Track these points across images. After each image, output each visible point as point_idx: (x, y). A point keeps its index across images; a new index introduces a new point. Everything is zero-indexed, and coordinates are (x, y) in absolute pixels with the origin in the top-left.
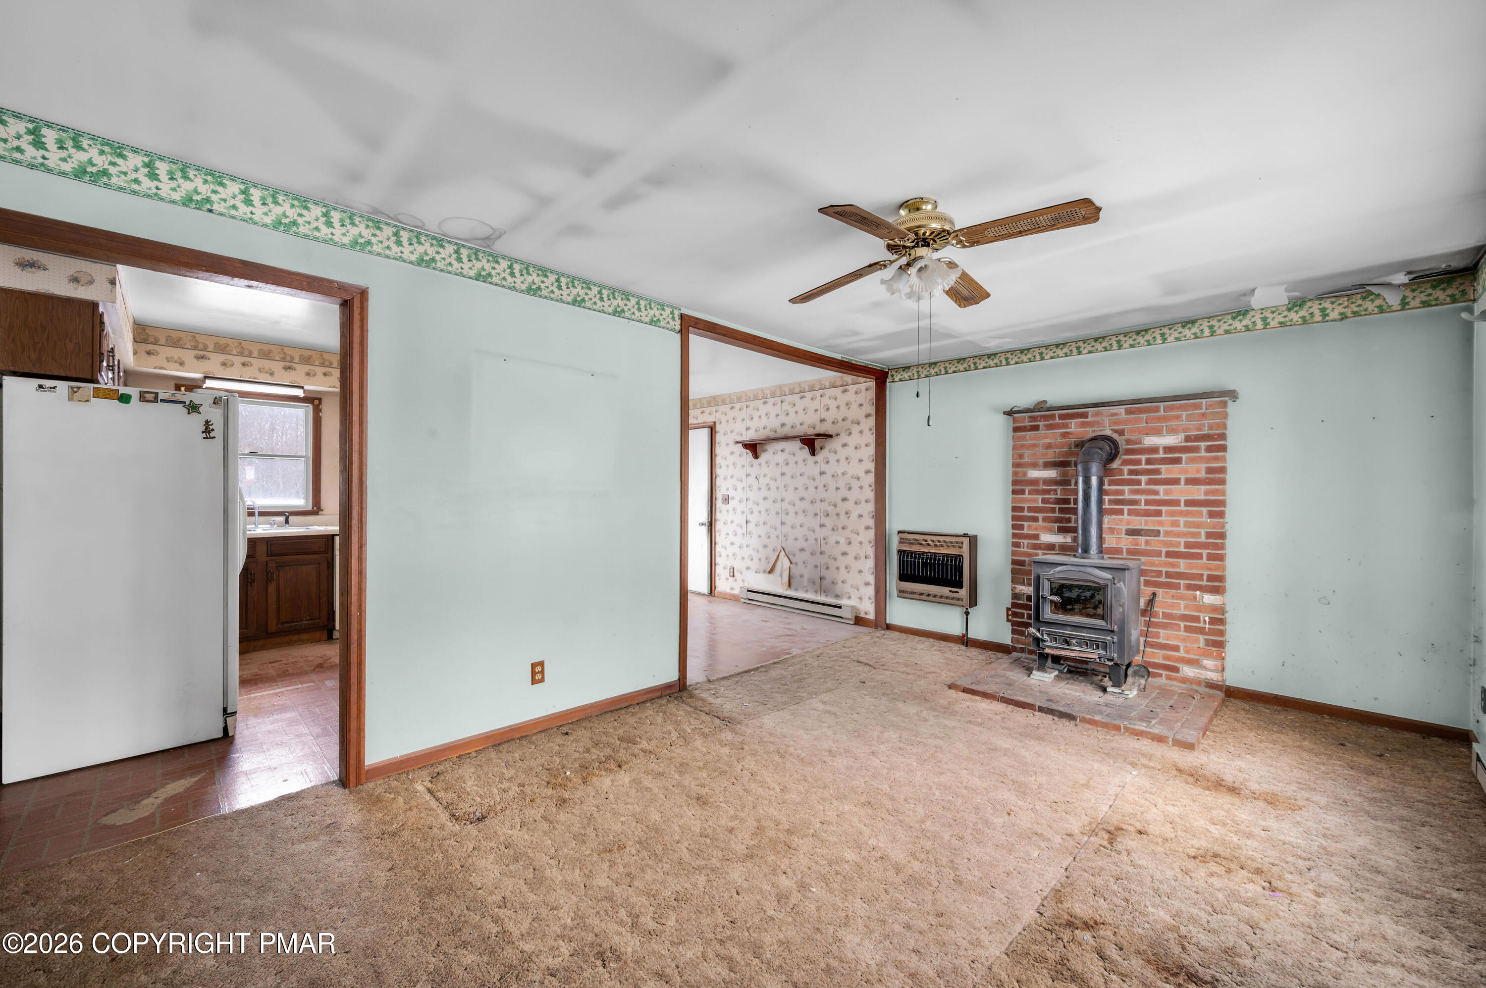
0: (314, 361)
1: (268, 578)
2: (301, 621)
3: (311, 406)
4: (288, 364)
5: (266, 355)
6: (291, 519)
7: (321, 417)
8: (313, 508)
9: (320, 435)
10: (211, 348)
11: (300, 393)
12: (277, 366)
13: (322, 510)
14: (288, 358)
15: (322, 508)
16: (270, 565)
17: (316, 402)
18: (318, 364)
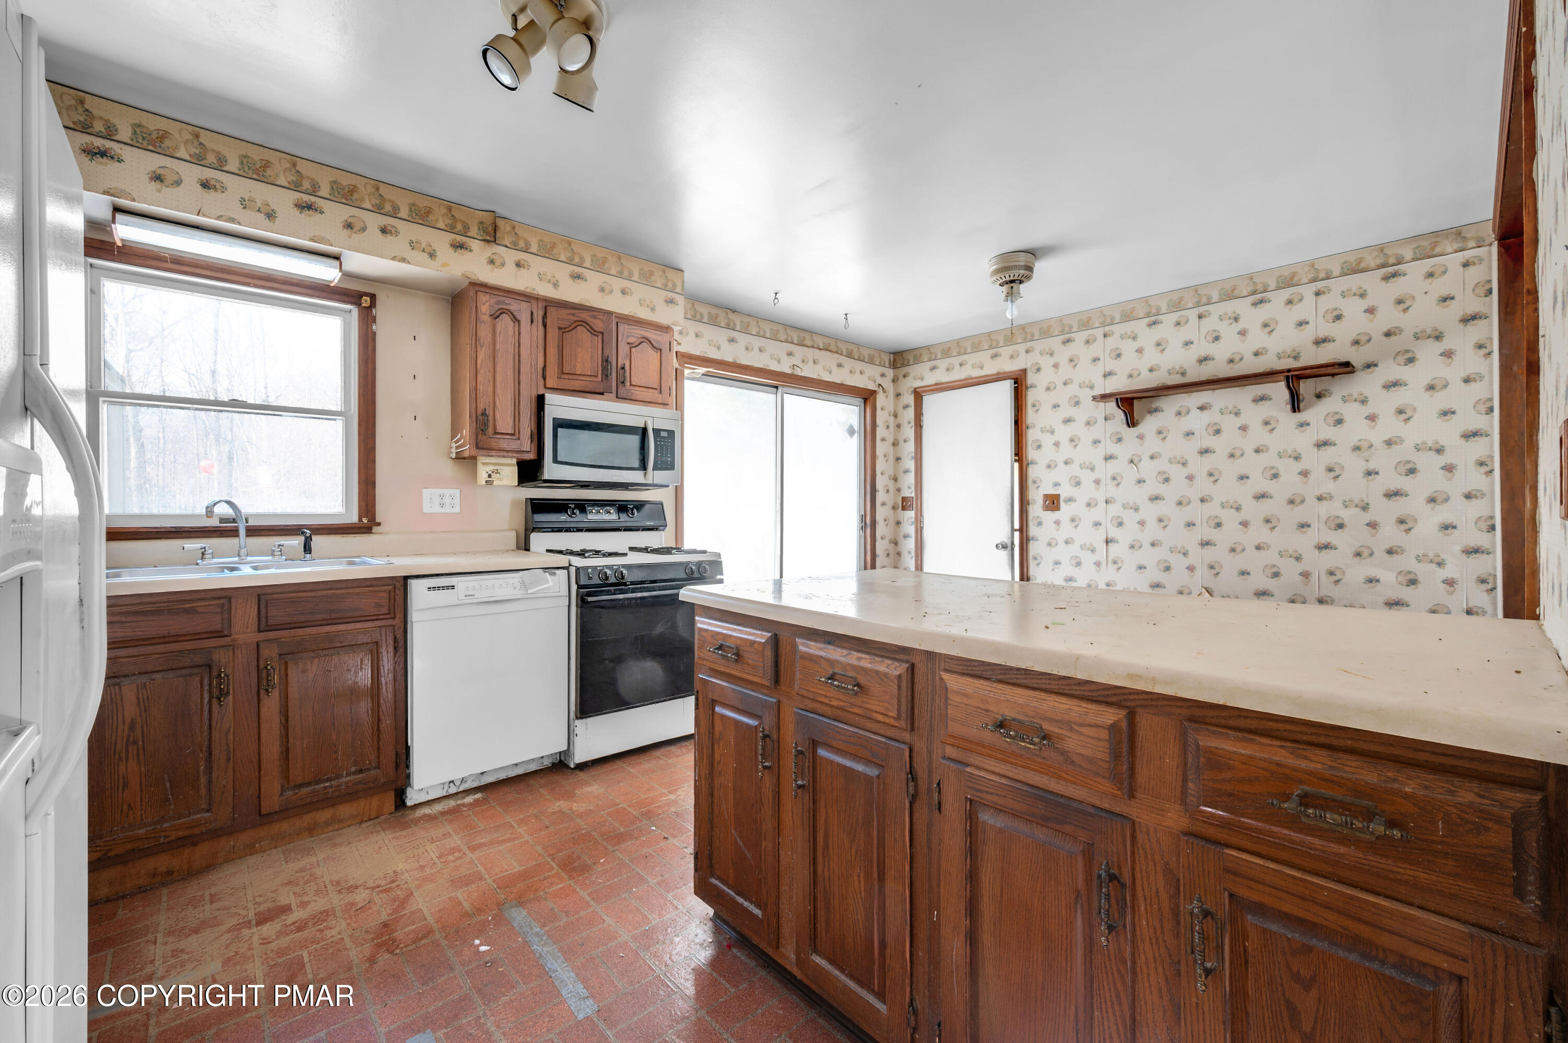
0: (362, 200)
1: (263, 685)
2: (338, 777)
3: (355, 310)
4: (306, 198)
5: (256, 171)
6: (318, 542)
7: (374, 334)
8: (360, 520)
9: (374, 369)
10: (125, 133)
11: (328, 273)
12: (283, 200)
13: (379, 524)
14: (306, 185)
15: (378, 520)
16: (265, 652)
17: (366, 301)
18: (369, 206)
